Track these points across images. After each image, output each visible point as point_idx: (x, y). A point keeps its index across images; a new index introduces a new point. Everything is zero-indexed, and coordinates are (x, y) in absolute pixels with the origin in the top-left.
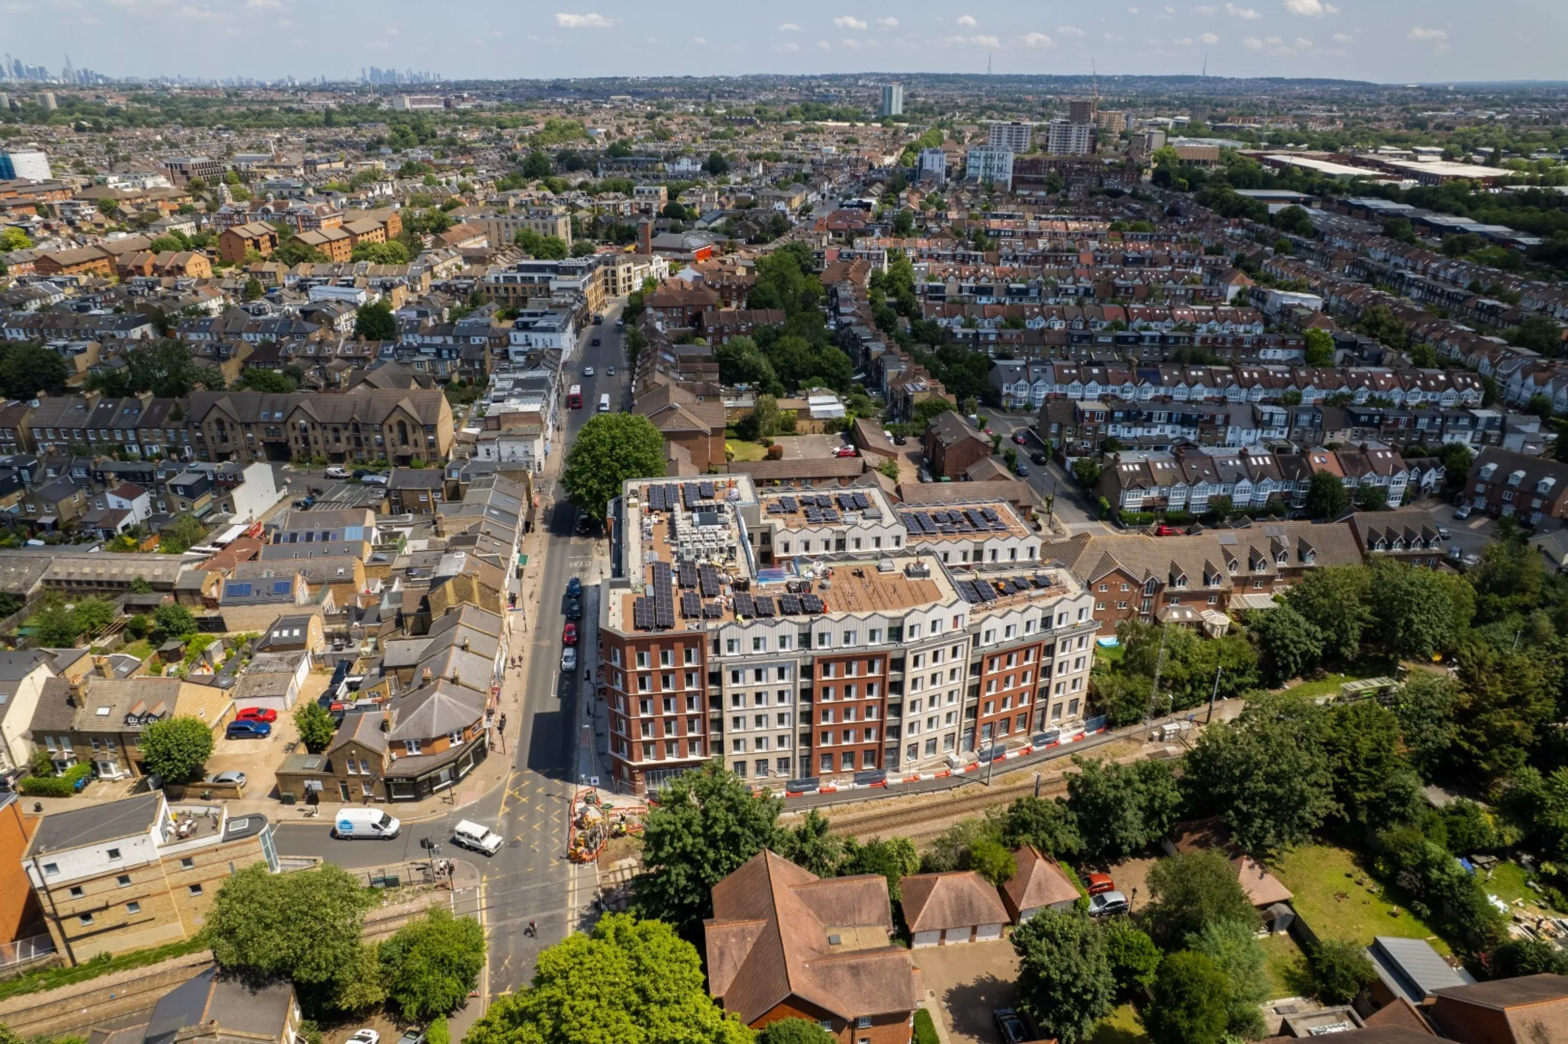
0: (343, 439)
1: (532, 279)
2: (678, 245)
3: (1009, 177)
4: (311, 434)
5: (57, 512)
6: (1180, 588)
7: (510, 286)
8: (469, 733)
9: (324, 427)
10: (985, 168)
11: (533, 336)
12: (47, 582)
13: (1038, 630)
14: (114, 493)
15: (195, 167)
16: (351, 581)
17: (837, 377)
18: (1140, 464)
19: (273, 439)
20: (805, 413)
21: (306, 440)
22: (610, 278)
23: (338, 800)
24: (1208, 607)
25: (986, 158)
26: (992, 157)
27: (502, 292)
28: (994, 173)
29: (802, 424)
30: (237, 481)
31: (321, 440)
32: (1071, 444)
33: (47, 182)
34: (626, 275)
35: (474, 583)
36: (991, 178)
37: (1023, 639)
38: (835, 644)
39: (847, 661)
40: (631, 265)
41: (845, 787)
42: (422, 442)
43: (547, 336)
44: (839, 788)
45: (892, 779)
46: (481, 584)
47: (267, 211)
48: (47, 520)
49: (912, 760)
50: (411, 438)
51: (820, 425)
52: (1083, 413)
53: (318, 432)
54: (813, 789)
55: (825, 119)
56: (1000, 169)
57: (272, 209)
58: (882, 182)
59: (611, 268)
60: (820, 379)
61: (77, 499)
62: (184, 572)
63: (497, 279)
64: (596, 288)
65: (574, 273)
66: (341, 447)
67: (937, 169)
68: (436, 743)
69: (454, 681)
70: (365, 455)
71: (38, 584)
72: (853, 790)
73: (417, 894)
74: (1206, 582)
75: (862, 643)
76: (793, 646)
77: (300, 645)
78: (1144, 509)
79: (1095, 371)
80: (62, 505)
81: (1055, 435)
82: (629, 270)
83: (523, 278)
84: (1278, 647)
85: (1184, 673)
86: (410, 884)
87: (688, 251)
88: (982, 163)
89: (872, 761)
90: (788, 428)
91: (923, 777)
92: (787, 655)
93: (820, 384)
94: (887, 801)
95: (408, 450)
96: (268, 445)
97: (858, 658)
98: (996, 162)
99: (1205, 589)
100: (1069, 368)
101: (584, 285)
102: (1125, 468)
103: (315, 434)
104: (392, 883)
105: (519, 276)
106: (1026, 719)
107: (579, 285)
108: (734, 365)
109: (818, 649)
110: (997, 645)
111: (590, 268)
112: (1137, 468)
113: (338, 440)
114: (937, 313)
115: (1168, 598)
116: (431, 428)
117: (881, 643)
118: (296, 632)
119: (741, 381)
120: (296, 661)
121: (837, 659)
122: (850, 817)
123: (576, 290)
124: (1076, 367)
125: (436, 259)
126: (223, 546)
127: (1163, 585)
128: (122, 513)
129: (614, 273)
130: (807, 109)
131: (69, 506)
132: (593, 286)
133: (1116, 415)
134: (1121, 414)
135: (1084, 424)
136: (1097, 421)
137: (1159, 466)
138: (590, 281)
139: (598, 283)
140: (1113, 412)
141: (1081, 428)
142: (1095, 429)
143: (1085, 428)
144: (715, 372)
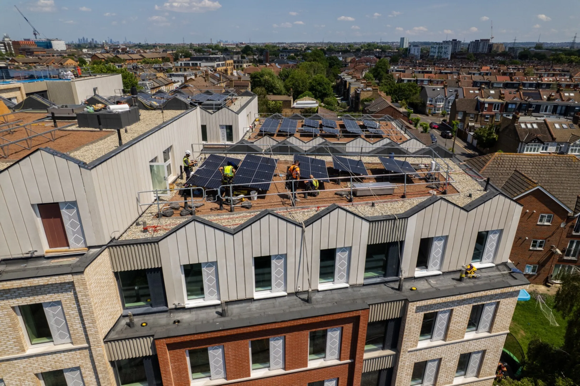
1: (197, 64)
3: (449, 57)
10: (438, 52)
17: (320, 92)
18: (538, 124)
20: (287, 104)
25: (439, 48)
29: (286, 111)
33: (62, 51)
36: (441, 57)
43: (180, 79)
51: (298, 113)
52: (483, 104)
56: (445, 53)
57: (120, 50)
59: (240, 64)
63: (181, 64)
64: (226, 70)
65: (215, 60)
67: (416, 53)
79: (492, 92)
81: (461, 120)
83: (192, 64)
88: (437, 50)
90: (275, 112)
93: (309, 96)
98: (443, 50)
100: (474, 90)
101: (218, 65)
102: (523, 126)
105: (191, 63)
107: (215, 65)
111: (224, 59)
112: (535, 126)
114: (397, 77)
123: (213, 67)
132: (224, 68)
133: (510, 106)
134: (514, 106)
135: (484, 113)
136: (494, 111)
137: (557, 126)
138: (223, 65)
139: (229, 68)
140: (507, 104)
141: (481, 115)
142: (492, 116)
143: (484, 116)
144: (247, 86)
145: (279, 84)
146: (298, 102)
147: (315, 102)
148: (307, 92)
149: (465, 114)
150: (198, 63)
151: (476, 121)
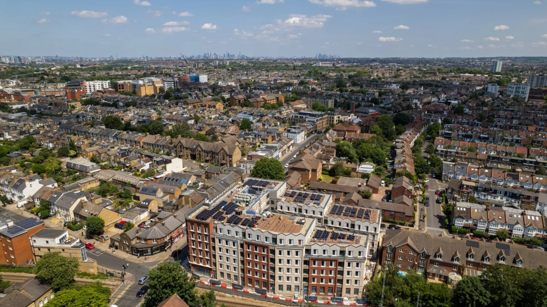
0: (209, 155)
2: (365, 111)
3: (527, 96)
4: (201, 153)
5: (130, 163)
6: (438, 259)
7: (296, 119)
8: (159, 241)
9: (205, 151)
10: (516, 92)
11: (289, 134)
12: (113, 179)
13: (339, 255)
14: (143, 161)
15: (243, 80)
16: (174, 194)
17: (377, 159)
18: (467, 208)
19: (192, 153)
20: (354, 170)
21: (200, 154)
22: (331, 119)
23: (122, 250)
24: (453, 271)
25: (516, 88)
26: (519, 88)
27: (293, 121)
28: (520, 94)
29: (353, 173)
30: (170, 162)
31: (204, 155)
32: (456, 197)
33: (205, 83)
34: (337, 119)
35: (190, 199)
36: (518, 96)
37: (330, 256)
38: (253, 239)
39: (256, 246)
40: (340, 116)
41: (252, 293)
42: (228, 160)
43: (293, 135)
44: (250, 292)
45: (269, 295)
46: (192, 200)
47: (247, 92)
48: (128, 165)
49: (281, 291)
50: (225, 158)
51: (360, 175)
52: (463, 185)
53: (203, 153)
54: (241, 289)
55: (465, 73)
56: (523, 93)
57: (248, 91)
58: (466, 95)
59: (332, 116)
60: (371, 159)
61: (136, 161)
62: (140, 183)
63: (293, 116)
64: (322, 122)
65: (315, 116)
66: (208, 158)
67: (493, 92)
68: (148, 241)
69: (163, 225)
70: (214, 161)
71: (111, 180)
72: (255, 295)
73: (116, 280)
74: (453, 260)
75: (262, 240)
76: (240, 235)
77: (146, 207)
78: (464, 227)
79: (487, 171)
80: (132, 162)
81: (450, 193)
82: (339, 117)
84: (460, 293)
85: (408, 292)
86: (116, 277)
87: (368, 113)
88: (514, 90)
89: (266, 287)
90: (347, 174)
91: (280, 298)
92: (237, 239)
93: (370, 161)
94: (262, 302)
95: (224, 162)
96: (191, 155)
97: (260, 246)
98: (521, 90)
99: (451, 262)
100: (474, 168)
101: (317, 120)
102: (458, 209)
103: (203, 154)
104: (112, 275)
105: (299, 116)
106: (332, 289)
107: (315, 120)
108: (341, 150)
109: (248, 239)
110: (318, 256)
111: (322, 115)
112: (465, 209)
113: (208, 156)
114: (440, 142)
115: (433, 262)
116: (231, 156)
117: (269, 242)
118: (147, 204)
119: (343, 156)
120: (144, 212)
121: (252, 244)
122: (246, 303)
123: (314, 122)
124: (478, 168)
125: (284, 109)
126: (156, 179)
127: (430, 256)
128: (144, 166)
129: (333, 118)
130: (459, 69)
131: (134, 162)
132: (321, 121)
133: (479, 188)
134: (481, 189)
135: (464, 190)
136: (470, 190)
137: (476, 211)
138: (320, 119)
139: (324, 121)
140: (477, 187)
141: (462, 191)
142: (468, 193)
143: (464, 192)
144: (334, 152)
145: (353, 152)
146: (363, 166)
147: (372, 167)
148: (369, 159)
149: (453, 190)
150: (304, 116)
151: (459, 194)
